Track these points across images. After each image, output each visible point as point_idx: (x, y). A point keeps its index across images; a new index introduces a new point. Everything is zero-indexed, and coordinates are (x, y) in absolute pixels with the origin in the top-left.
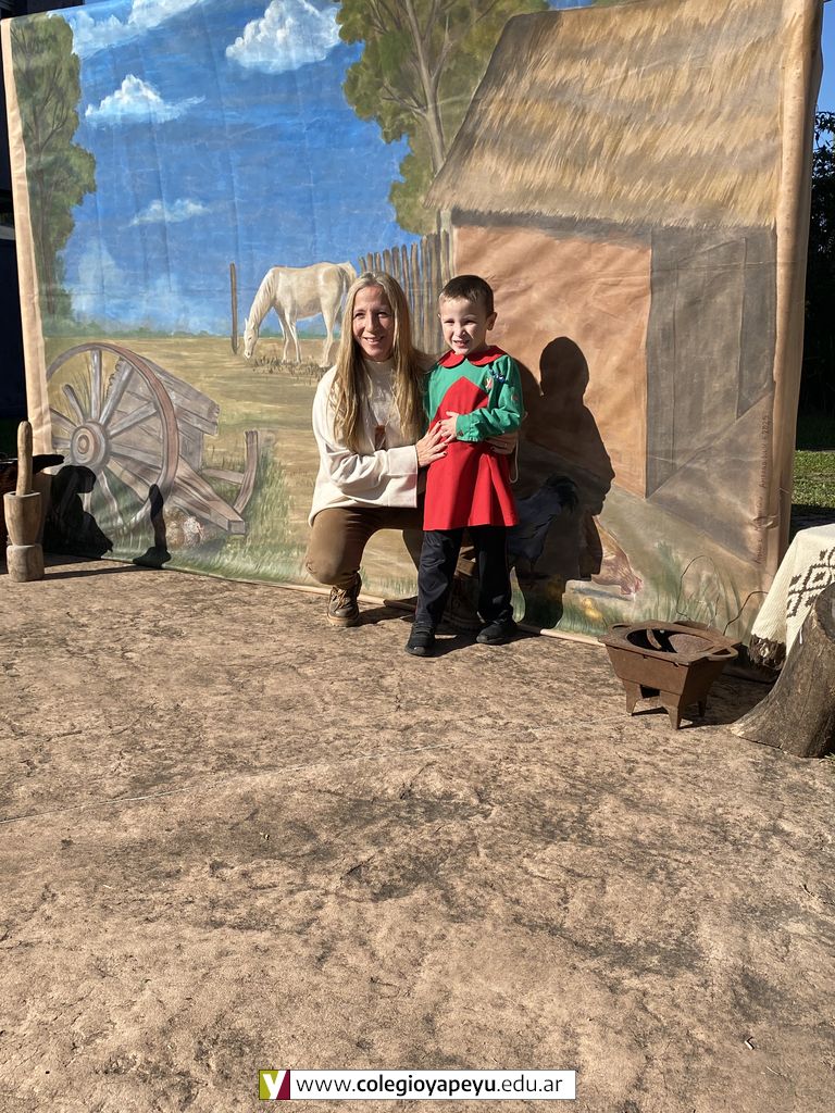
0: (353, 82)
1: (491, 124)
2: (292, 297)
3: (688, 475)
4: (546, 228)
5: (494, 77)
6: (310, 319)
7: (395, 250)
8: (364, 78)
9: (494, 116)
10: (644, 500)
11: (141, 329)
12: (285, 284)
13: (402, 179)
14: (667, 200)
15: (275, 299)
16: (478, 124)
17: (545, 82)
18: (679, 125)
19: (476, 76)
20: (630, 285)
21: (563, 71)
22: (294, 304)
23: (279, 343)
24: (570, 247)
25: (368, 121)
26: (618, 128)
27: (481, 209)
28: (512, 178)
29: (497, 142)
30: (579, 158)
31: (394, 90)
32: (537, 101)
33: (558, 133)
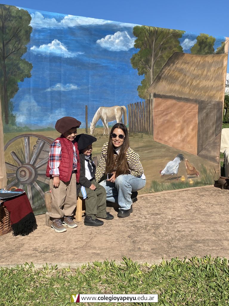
0: (134, 58)
1: (165, 74)
2: (107, 115)
3: (205, 149)
4: (175, 99)
5: (168, 64)
6: (112, 122)
7: (138, 103)
8: (137, 58)
9: (166, 73)
10: (197, 156)
11: (49, 127)
12: (105, 112)
13: (141, 85)
14: (202, 95)
15: (101, 116)
16: (163, 74)
17: (178, 68)
18: (204, 81)
19: (164, 63)
20: (194, 112)
21: (182, 66)
22: (107, 117)
23: (102, 129)
24: (181, 103)
25: (135, 69)
26: (192, 80)
27: (161, 94)
28: (169, 87)
29: (166, 79)
30: (184, 85)
31: (144, 62)
32: (176, 71)
33: (180, 79)
